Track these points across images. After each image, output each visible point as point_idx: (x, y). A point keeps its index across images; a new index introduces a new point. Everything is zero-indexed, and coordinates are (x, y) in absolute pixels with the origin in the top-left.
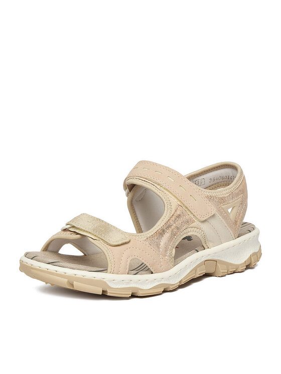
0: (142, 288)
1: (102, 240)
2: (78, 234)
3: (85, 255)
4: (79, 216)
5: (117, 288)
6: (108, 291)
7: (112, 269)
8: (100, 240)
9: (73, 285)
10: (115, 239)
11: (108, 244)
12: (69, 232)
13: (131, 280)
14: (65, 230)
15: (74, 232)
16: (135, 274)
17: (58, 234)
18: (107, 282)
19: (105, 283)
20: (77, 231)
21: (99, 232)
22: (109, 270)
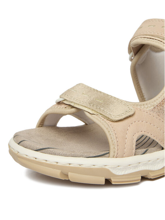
0: (153, 169)
1: (101, 114)
2: (73, 107)
3: (86, 124)
4: (73, 88)
5: (123, 175)
6: (112, 180)
7: (115, 152)
8: (99, 114)
9: (67, 176)
10: (117, 113)
11: (108, 119)
12: (63, 106)
13: (139, 163)
14: (59, 103)
15: (69, 105)
16: (144, 153)
17: (51, 108)
18: (110, 169)
19: (108, 171)
20: (72, 104)
21: (97, 106)
22: (112, 153)
